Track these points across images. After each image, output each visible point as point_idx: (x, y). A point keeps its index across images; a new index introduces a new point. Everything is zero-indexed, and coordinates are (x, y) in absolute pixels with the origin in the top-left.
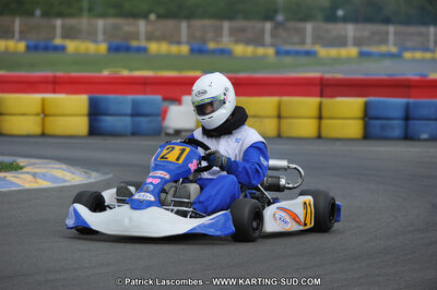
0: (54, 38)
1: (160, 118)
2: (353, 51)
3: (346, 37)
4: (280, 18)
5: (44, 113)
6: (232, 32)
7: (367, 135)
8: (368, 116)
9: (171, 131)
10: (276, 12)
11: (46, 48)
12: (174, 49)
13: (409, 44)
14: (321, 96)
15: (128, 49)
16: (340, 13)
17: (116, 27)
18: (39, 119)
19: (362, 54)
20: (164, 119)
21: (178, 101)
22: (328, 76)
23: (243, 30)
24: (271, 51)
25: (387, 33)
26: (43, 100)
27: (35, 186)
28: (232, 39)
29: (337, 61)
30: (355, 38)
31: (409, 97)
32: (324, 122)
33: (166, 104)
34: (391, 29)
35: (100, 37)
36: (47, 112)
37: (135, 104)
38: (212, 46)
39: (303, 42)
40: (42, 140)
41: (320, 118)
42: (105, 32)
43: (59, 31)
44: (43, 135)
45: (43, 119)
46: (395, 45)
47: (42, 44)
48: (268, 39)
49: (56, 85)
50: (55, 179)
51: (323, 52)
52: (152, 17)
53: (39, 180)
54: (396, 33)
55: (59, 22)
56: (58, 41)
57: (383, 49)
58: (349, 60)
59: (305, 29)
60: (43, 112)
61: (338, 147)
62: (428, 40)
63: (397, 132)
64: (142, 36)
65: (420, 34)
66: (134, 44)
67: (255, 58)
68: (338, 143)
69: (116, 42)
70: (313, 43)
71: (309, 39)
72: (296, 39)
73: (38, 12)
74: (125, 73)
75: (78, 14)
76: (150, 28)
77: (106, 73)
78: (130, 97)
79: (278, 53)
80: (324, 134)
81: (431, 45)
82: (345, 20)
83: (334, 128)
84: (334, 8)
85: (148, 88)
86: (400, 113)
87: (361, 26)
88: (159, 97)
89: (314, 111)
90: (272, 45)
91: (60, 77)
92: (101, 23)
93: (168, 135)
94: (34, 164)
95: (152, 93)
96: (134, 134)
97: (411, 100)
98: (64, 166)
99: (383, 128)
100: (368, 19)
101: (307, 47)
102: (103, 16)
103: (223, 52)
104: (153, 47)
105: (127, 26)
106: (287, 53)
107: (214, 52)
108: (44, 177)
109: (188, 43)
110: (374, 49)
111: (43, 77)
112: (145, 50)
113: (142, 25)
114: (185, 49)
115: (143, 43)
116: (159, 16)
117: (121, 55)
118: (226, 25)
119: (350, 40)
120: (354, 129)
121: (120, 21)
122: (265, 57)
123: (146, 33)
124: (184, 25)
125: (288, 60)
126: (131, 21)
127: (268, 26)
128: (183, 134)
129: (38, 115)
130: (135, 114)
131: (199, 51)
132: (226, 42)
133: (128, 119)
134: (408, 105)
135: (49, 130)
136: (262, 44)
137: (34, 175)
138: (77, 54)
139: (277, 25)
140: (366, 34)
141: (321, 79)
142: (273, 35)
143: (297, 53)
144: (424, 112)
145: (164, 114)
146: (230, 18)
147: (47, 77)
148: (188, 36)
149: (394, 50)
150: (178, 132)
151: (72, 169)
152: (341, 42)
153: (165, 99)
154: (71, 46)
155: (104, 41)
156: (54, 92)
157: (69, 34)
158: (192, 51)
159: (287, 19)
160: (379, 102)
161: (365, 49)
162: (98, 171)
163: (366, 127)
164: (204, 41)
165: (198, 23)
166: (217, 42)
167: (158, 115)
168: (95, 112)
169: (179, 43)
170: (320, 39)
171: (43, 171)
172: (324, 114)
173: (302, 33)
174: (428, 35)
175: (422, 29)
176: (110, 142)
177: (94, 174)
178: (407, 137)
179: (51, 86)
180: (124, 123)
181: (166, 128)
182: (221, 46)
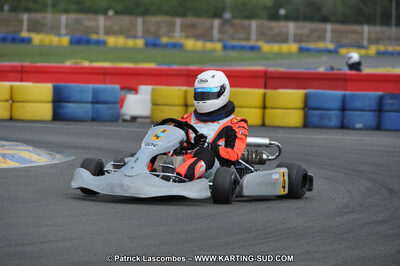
0: (21, 30)
1: (118, 106)
2: (294, 47)
3: (287, 35)
4: (227, 15)
5: (12, 100)
6: (184, 28)
7: (307, 124)
8: (307, 106)
9: (128, 118)
10: (223, 10)
11: (14, 40)
12: (130, 43)
13: (345, 41)
14: (265, 88)
15: (88, 42)
16: (282, 12)
17: (78, 22)
18: (8, 104)
19: (301, 50)
20: (121, 106)
21: (135, 91)
22: (270, 69)
23: (193, 26)
24: (219, 46)
25: (325, 31)
26: (11, 87)
27: (4, 166)
28: (183, 34)
29: (279, 55)
30: (295, 35)
31: (346, 90)
32: (267, 111)
33: (123, 93)
34: (329, 27)
35: (63, 31)
36: (15, 99)
37: (95, 92)
38: (165, 40)
39: (248, 38)
40: (10, 124)
41: (264, 107)
42: (67, 26)
43: (25, 24)
44: (11, 119)
45: (11, 105)
46: (332, 42)
47: (10, 36)
48: (216, 34)
49: (23, 74)
50: (22, 160)
51: (266, 47)
52: (111, 13)
53: (8, 161)
54: (333, 31)
55: (25, 17)
56: (24, 34)
57: (321, 45)
58: (289, 55)
59: (250, 26)
60: (11, 98)
61: (281, 134)
62: (362, 38)
63: (334, 122)
64: (102, 30)
65: (355, 32)
66: (94, 37)
67: (204, 52)
68: (281, 131)
69: (78, 35)
70: (257, 40)
71: (253, 36)
72: (242, 35)
73: (6, 7)
74: (86, 64)
75: (43, 9)
76: (108, 23)
77: (68, 64)
78: (91, 86)
79: (225, 48)
80: (268, 122)
81: (365, 43)
82: (287, 18)
83: (277, 117)
84: (277, 7)
85: (108, 78)
86: (336, 104)
87: (301, 24)
88: (118, 87)
89: (258, 101)
90: (220, 40)
91: (27, 67)
92: (64, 18)
93: (125, 121)
94: (3, 146)
95: (110, 83)
96: (94, 120)
97: (347, 93)
98: (31, 149)
99: (321, 117)
100: (307, 18)
101: (252, 43)
102: (66, 11)
103: (175, 46)
104: (111, 41)
105: (88, 21)
106: (234, 48)
107: (167, 46)
108: (12, 157)
109: (143, 37)
110: (312, 45)
111: (11, 67)
112: (104, 43)
113: (101, 21)
114: (140, 43)
115: (102, 37)
116: (117, 13)
117: (82, 48)
118: (178, 21)
119: (291, 37)
120: (295, 118)
121: (81, 16)
122: (213, 51)
123: (105, 27)
124: (140, 21)
125: (234, 54)
126: (91, 16)
127: (216, 22)
128: (139, 120)
129: (7, 101)
130: (95, 101)
131: (152, 44)
132: (178, 36)
133: (89, 106)
134: (344, 96)
135: (16, 115)
136: (211, 40)
137: (4, 156)
138: (42, 46)
139: (225, 22)
140: (306, 31)
141: (266, 72)
142: (221, 31)
143: (243, 48)
144: (358, 104)
145: (121, 102)
146: (182, 15)
147: (15, 66)
148: (143, 31)
149: (331, 46)
150: (134, 119)
151: (38, 151)
152: (282, 39)
153: (122, 88)
154: (37, 38)
155: (67, 34)
156: (22, 81)
157: (35, 27)
158: (147, 44)
159: (234, 17)
160: (317, 94)
161: (305, 45)
162: (61, 153)
163: (306, 117)
164: (158, 36)
165: (152, 19)
166: (170, 37)
167: (116, 103)
168: (59, 99)
169: (135, 37)
170: (263, 36)
171: (12, 152)
172: (268, 104)
173: (247, 30)
174: (362, 33)
175: (357, 28)
176: (73, 126)
177: (58, 156)
178: (343, 126)
179: (19, 76)
180: (86, 109)
181: (124, 115)
182: (173, 41)
